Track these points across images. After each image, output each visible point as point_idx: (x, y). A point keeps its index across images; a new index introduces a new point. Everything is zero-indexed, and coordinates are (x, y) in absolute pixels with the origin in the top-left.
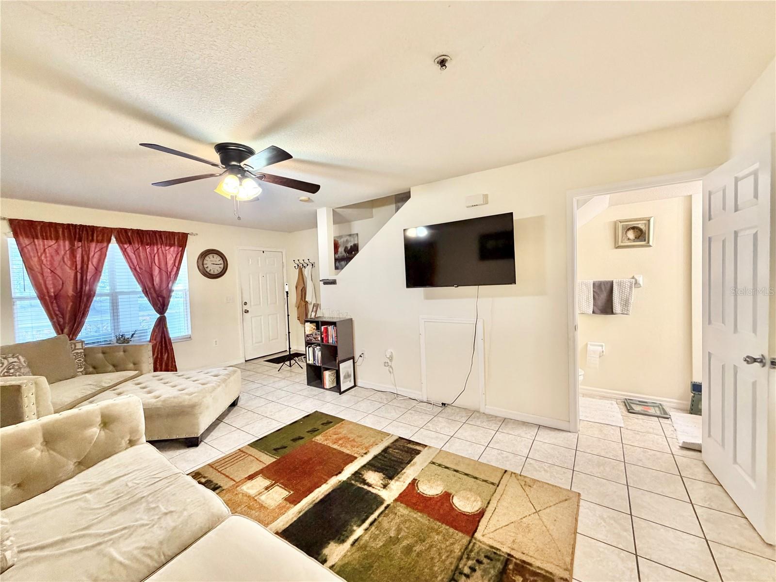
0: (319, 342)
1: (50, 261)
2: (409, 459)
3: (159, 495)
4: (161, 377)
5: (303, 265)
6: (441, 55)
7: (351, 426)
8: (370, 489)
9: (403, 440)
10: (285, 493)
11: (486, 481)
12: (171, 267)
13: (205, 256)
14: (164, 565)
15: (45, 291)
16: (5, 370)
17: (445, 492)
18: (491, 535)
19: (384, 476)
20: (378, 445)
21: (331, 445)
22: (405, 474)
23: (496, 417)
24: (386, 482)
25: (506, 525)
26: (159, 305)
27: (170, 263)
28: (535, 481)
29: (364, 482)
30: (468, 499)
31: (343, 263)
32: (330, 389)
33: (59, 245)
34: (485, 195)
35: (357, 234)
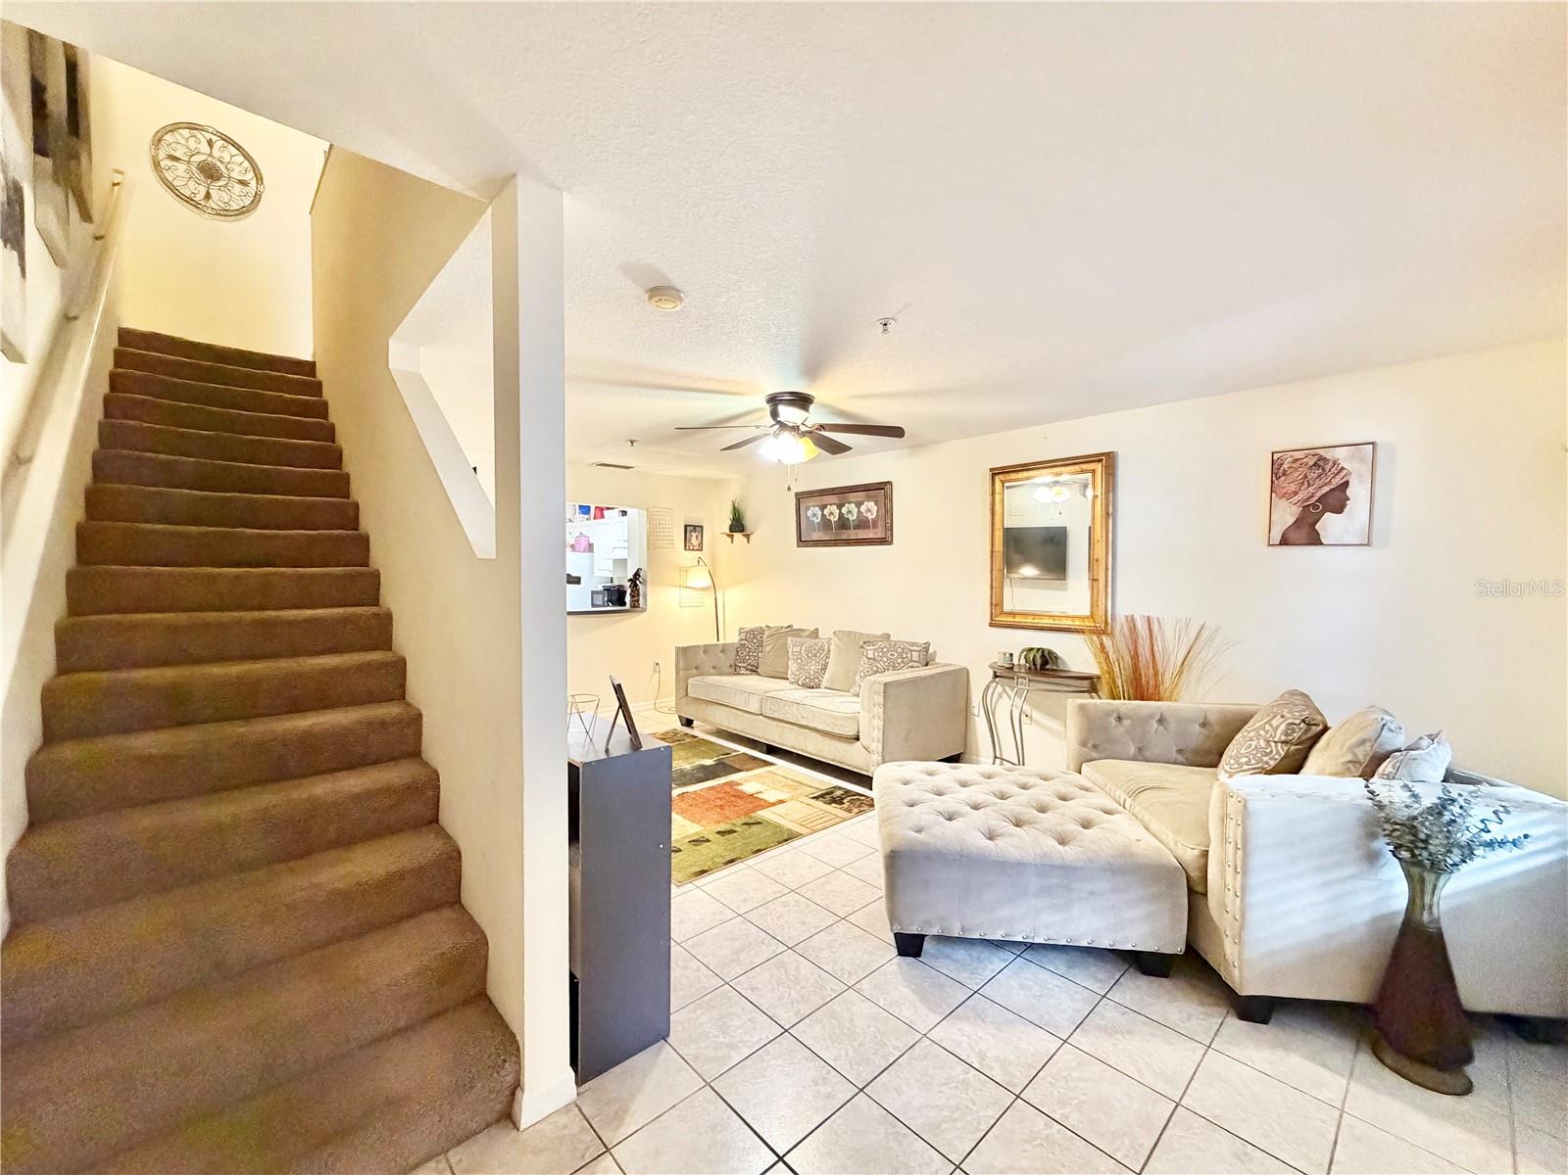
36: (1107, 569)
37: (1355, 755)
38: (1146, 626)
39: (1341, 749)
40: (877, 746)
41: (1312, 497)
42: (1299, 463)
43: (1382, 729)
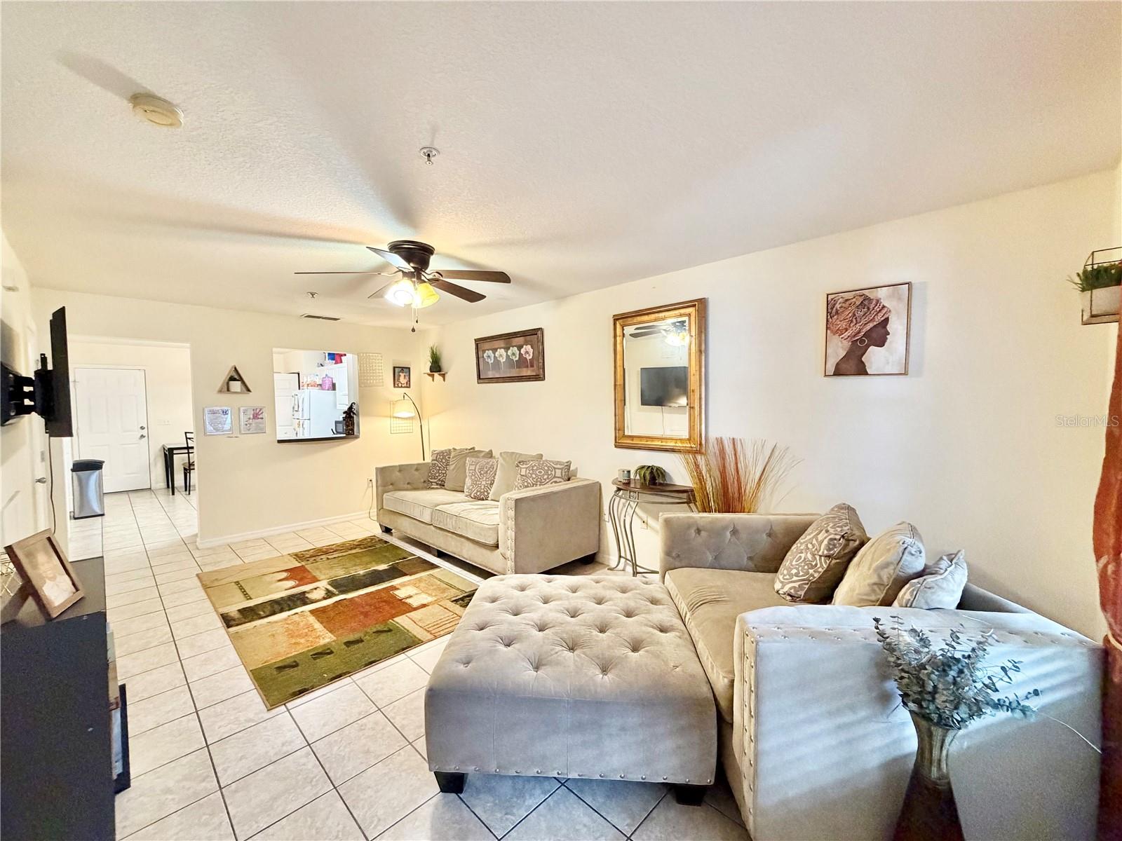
10: (397, 592)
36: (700, 398)
37: (880, 577)
38: (731, 446)
39: (869, 569)
40: (510, 554)
41: (859, 332)
42: (848, 303)
43: (903, 554)
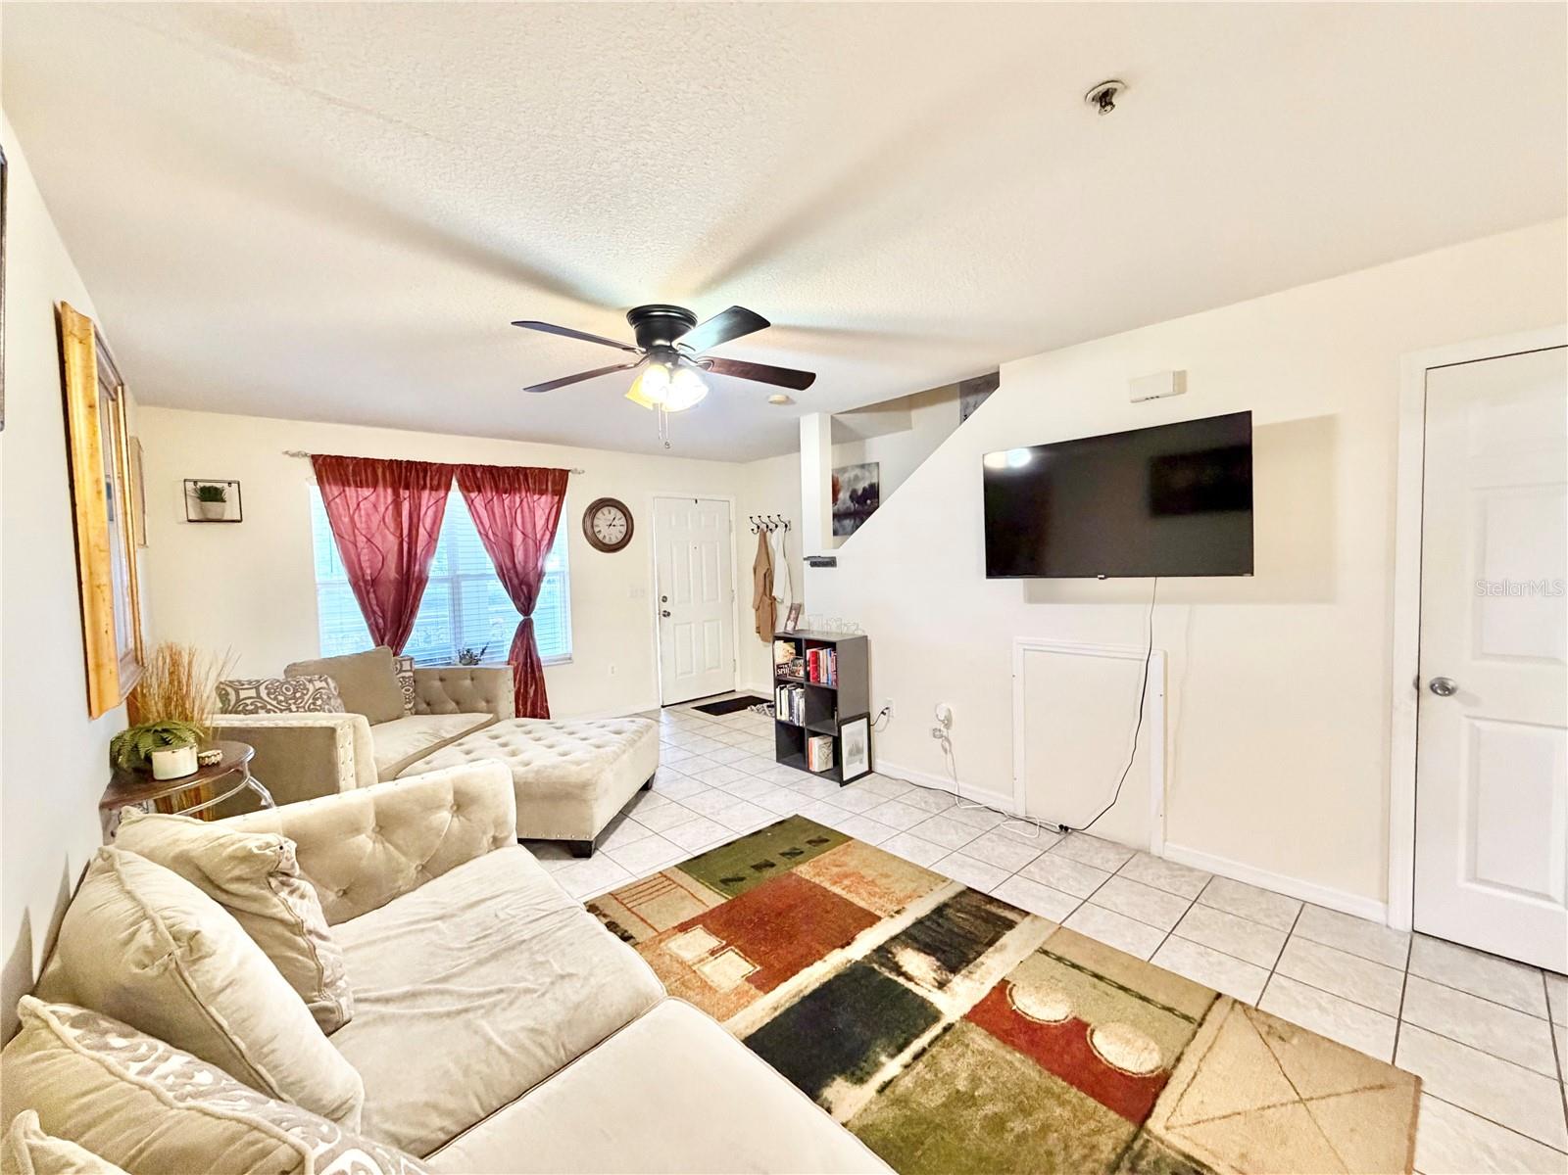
0: (803, 681)
1: (366, 522)
2: (990, 937)
3: (547, 942)
4: (529, 728)
5: (767, 527)
6: (1101, 82)
7: (865, 853)
8: (910, 985)
9: (975, 895)
10: (746, 968)
11: (1170, 1010)
12: (541, 532)
13: (597, 511)
14: (565, 1066)
15: (359, 573)
16: (311, 701)
17: (1075, 1018)
18: (1187, 1132)
19: (939, 964)
20: (922, 899)
21: (827, 885)
22: (983, 967)
23: (1191, 870)
24: (944, 977)
25: (1224, 1117)
26: (522, 600)
27: (540, 523)
28: (1294, 1029)
29: (898, 969)
30: (1128, 1042)
31: (848, 523)
32: (821, 774)
33: (378, 496)
34: (1179, 373)
35: (878, 464)
